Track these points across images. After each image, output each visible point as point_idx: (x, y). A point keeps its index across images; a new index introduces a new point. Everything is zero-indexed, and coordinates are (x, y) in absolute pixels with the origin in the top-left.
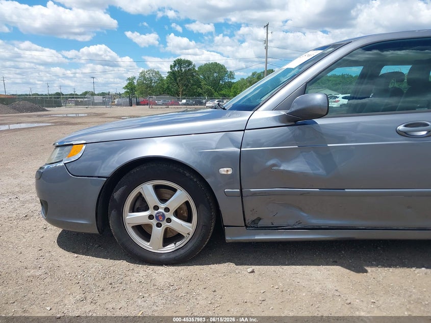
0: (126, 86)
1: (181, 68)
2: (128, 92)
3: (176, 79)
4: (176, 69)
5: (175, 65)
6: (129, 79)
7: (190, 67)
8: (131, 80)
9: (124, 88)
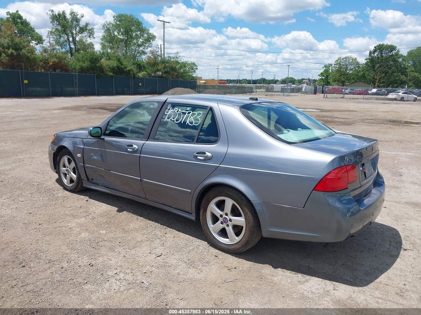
0: (322, 73)
1: (381, 54)
2: (322, 79)
3: (374, 67)
4: (376, 55)
5: (375, 51)
6: (326, 66)
7: (394, 52)
8: (327, 67)
9: (319, 75)
